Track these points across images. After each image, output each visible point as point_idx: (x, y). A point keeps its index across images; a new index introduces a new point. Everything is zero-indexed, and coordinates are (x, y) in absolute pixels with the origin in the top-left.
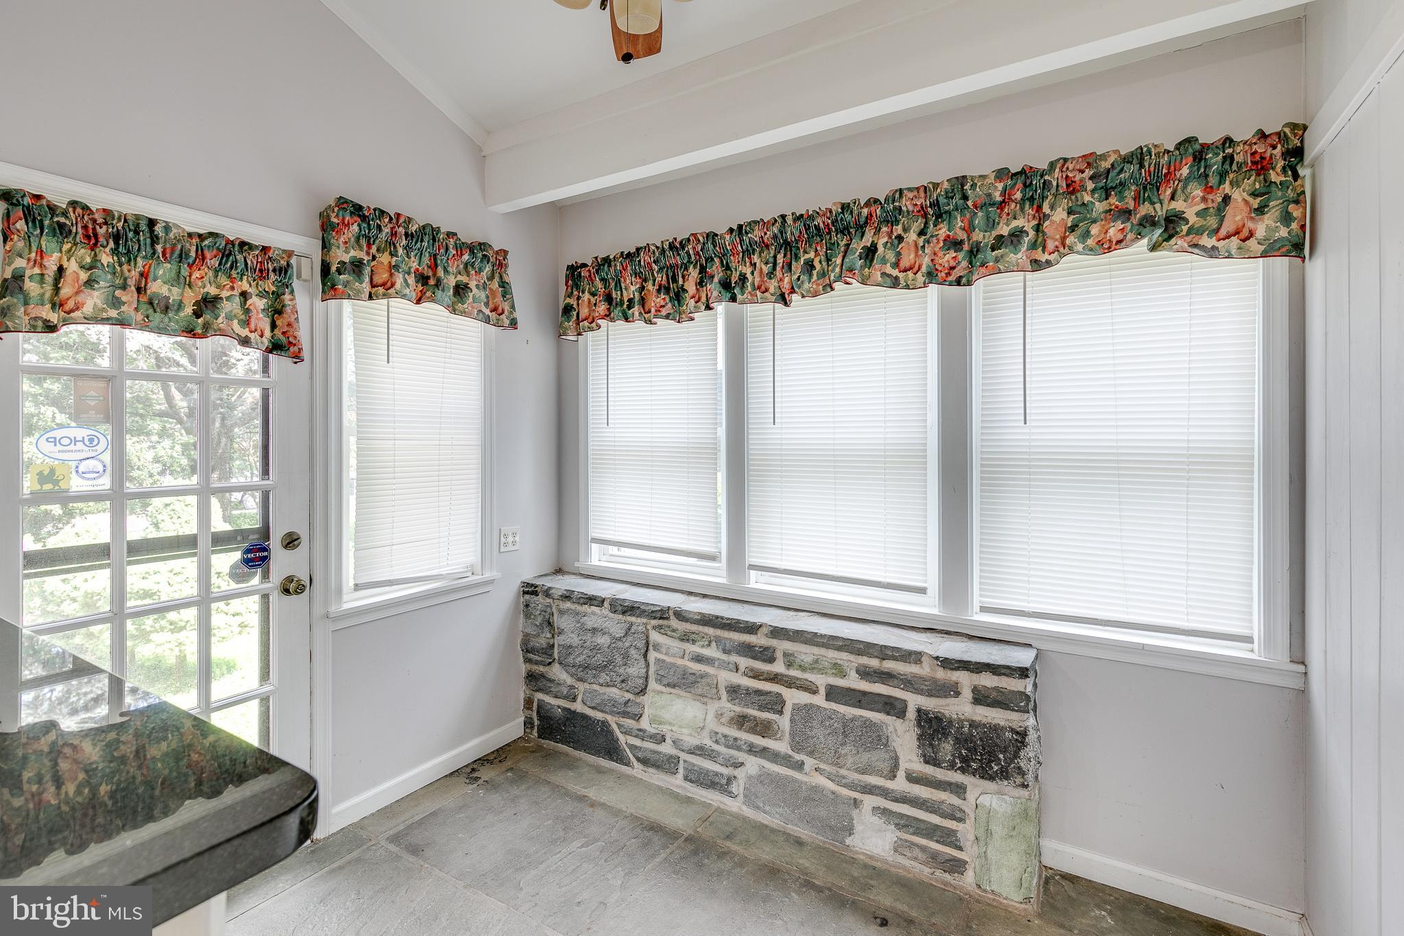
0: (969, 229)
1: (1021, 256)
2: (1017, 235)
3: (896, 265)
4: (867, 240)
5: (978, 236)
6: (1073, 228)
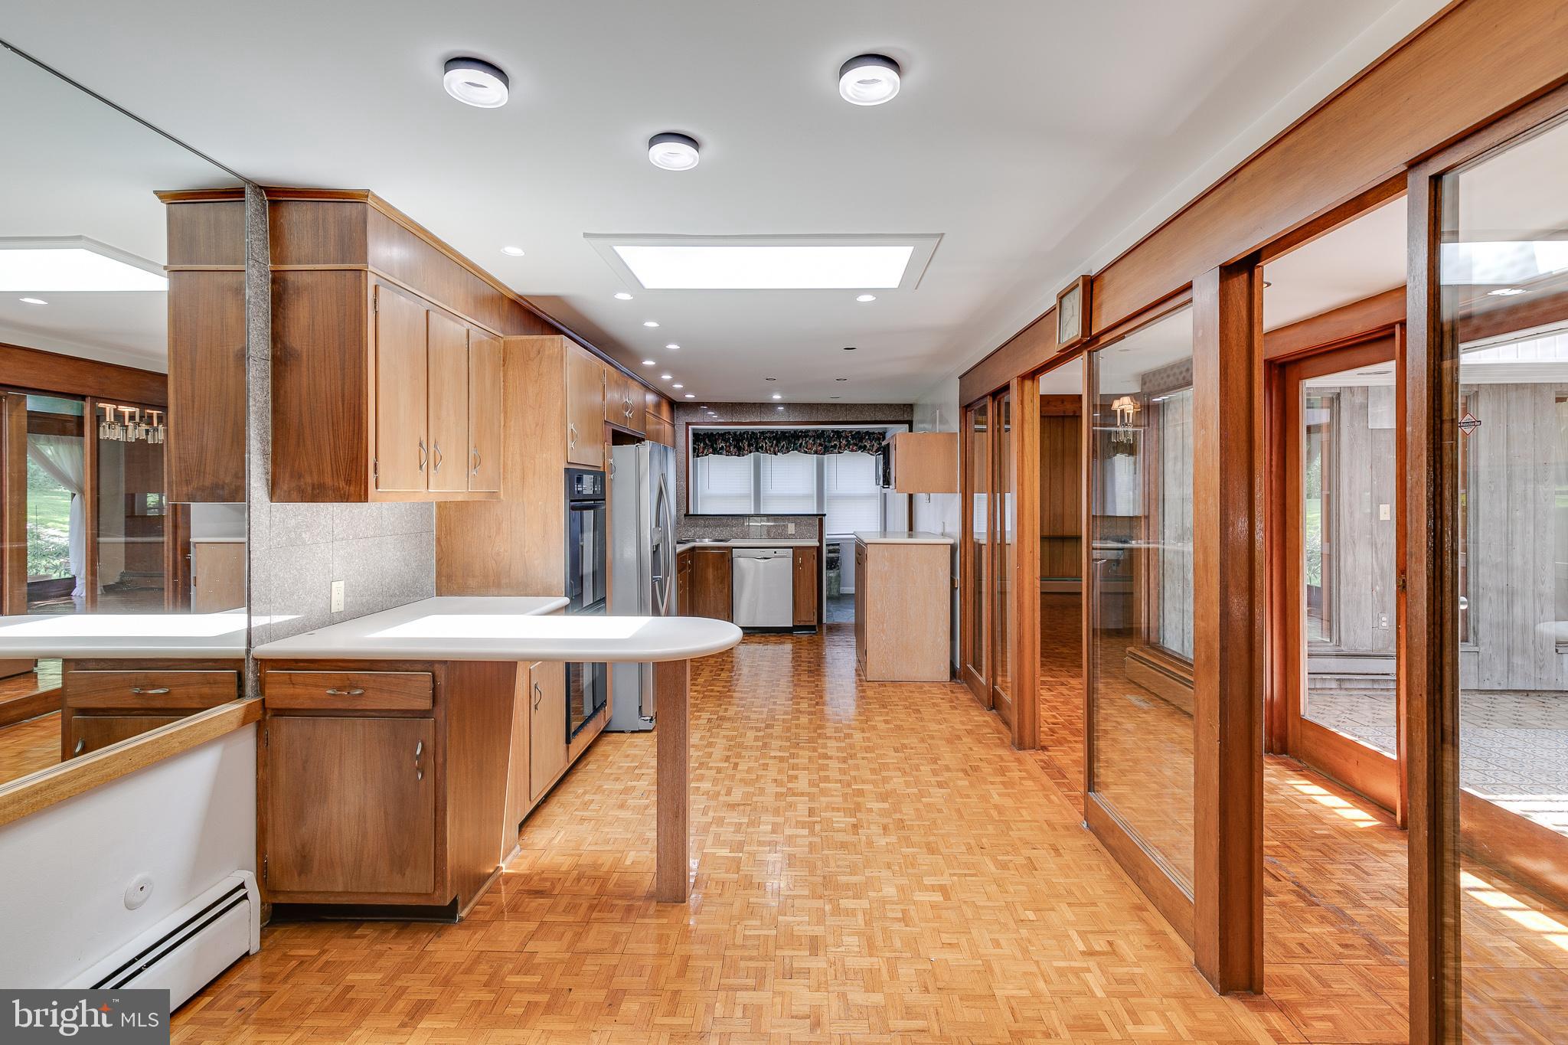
0: (824, 442)
1: (837, 451)
2: (836, 445)
5: (827, 443)
6: (846, 445)
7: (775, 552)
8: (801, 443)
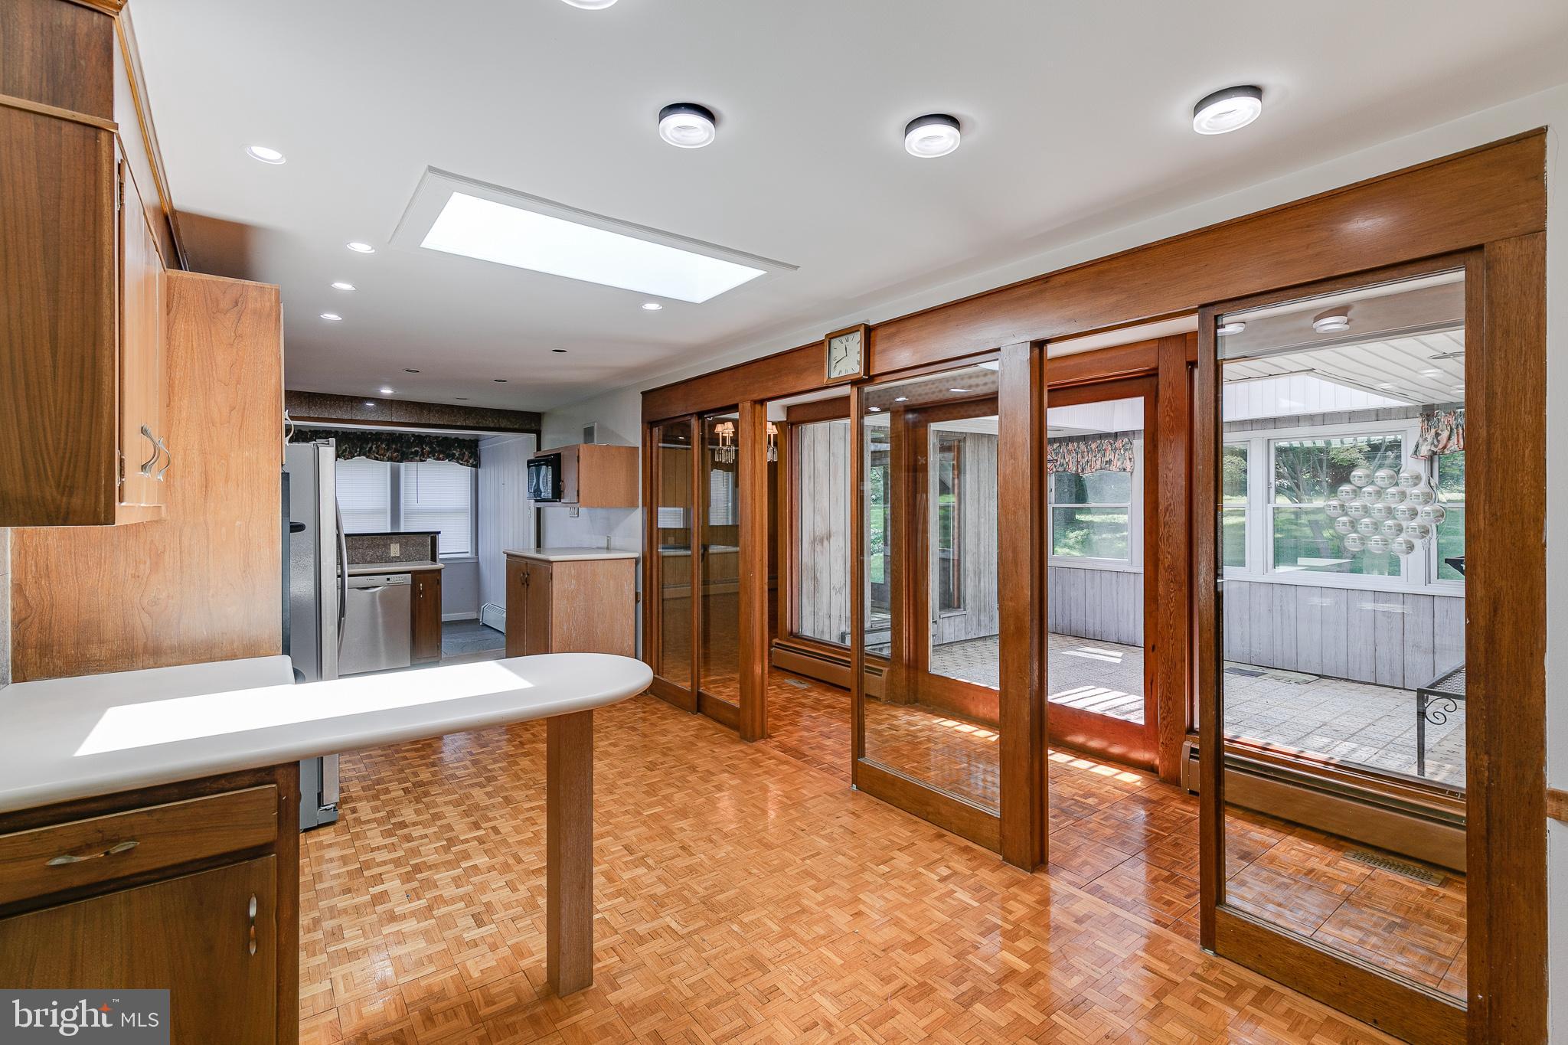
0: (401, 447)
1: (418, 458)
2: (416, 451)
3: (377, 454)
4: (370, 445)
5: (404, 449)
6: (430, 453)
7: (388, 579)
8: (371, 448)
